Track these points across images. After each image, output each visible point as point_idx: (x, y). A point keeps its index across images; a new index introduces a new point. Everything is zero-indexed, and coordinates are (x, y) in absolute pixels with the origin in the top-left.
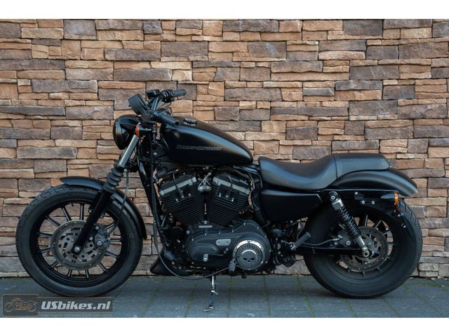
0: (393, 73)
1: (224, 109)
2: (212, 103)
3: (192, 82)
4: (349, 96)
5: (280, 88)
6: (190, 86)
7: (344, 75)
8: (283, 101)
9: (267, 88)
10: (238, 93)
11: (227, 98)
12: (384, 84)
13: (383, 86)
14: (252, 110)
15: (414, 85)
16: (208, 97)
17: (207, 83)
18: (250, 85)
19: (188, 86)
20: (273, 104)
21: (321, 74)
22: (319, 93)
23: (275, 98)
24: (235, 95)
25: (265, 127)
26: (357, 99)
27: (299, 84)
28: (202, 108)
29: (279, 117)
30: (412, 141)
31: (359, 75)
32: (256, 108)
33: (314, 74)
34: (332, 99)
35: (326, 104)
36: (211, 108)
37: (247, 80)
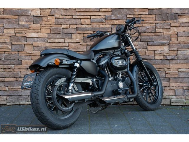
0: (131, 12)
1: (55, 28)
2: (50, 26)
3: (40, 16)
4: (112, 22)
5: (80, 19)
6: (39, 18)
7: (109, 13)
8: (82, 24)
9: (74, 18)
10: (61, 21)
11: (56, 23)
12: (127, 17)
13: (127, 18)
14: (68, 28)
15: (141, 17)
16: (48, 23)
17: (47, 16)
18: (66, 17)
19: (38, 18)
20: (77, 26)
21: (99, 12)
22: (98, 21)
23: (78, 23)
24: (60, 22)
25: (74, 36)
26: (115, 24)
27: (89, 17)
28: (45, 28)
29: (80, 32)
30: (140, 43)
31: (116, 13)
32: (70, 28)
33: (96, 12)
34: (104, 23)
35: (101, 26)
36: (49, 28)
37: (65, 15)
